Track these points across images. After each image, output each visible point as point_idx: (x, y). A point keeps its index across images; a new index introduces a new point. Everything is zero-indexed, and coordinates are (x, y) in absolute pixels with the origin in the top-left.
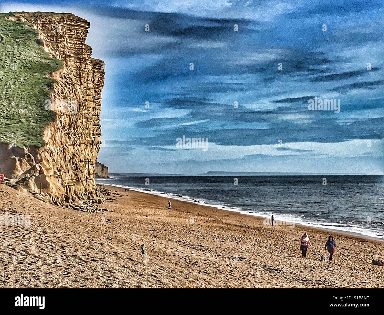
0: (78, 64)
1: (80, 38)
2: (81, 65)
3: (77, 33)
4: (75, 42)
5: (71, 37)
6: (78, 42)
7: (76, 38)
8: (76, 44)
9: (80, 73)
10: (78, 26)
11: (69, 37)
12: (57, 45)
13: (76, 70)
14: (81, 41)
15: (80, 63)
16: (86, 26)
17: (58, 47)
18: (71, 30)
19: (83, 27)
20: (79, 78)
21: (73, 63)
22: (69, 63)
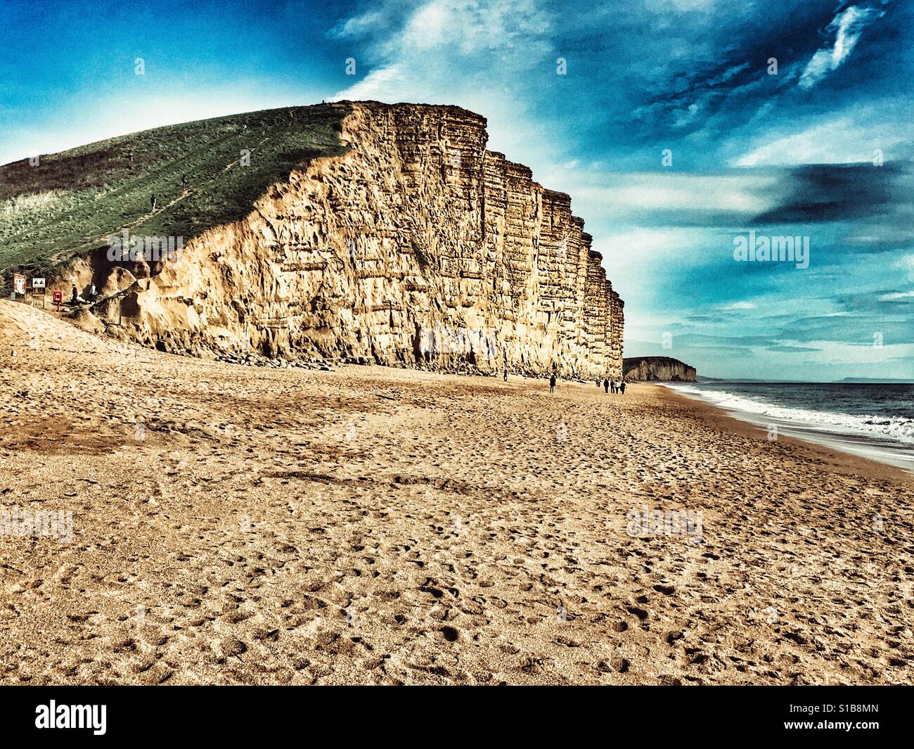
0: (466, 180)
1: (470, 142)
2: (471, 181)
3: (465, 133)
4: (462, 147)
5: (454, 140)
6: (465, 148)
7: (462, 142)
8: (463, 150)
9: (469, 193)
10: (466, 123)
11: (450, 140)
12: (417, 147)
13: (464, 189)
14: (471, 146)
15: (470, 178)
16: (481, 124)
17: (419, 150)
18: (453, 130)
19: (475, 125)
20: (468, 200)
21: (458, 178)
22: (449, 178)
